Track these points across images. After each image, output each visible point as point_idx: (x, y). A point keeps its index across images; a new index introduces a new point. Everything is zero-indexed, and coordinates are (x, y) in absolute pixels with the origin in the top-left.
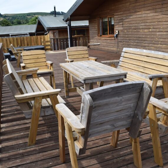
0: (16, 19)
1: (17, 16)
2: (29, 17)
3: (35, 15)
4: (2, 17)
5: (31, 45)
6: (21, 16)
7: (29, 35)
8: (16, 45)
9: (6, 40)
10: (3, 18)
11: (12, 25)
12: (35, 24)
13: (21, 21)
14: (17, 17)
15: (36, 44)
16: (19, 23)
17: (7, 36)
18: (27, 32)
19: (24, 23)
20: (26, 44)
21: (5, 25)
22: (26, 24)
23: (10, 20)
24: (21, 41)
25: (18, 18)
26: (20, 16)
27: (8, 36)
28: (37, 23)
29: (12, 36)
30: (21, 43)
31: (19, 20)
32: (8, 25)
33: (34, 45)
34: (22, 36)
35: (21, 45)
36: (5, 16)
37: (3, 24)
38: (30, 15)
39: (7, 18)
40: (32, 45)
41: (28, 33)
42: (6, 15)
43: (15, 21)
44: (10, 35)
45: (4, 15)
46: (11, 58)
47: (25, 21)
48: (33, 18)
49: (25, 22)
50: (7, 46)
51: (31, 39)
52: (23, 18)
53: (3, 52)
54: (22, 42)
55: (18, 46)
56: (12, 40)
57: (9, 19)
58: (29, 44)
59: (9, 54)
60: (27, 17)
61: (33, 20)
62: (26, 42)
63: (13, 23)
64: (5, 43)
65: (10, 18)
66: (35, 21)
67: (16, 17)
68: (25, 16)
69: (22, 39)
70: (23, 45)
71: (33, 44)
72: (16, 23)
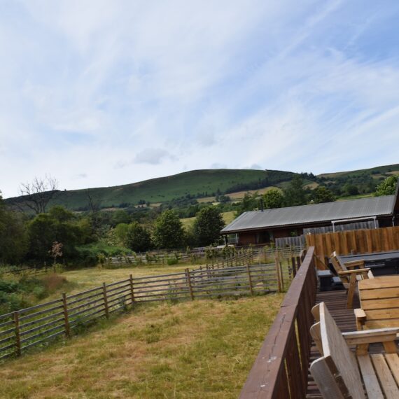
0: (346, 184)
1: (349, 177)
2: (375, 177)
3: (390, 171)
4: (315, 181)
5: (382, 248)
6: (359, 177)
7: (376, 223)
8: (345, 249)
9: (324, 239)
10: (318, 183)
11: (337, 199)
12: (391, 194)
13: (358, 187)
14: (349, 180)
15: (394, 247)
16: (354, 193)
17: (325, 226)
18: (374, 213)
19: (364, 192)
20: (369, 246)
21: (321, 200)
22: (369, 192)
23: (332, 186)
24: (357, 241)
25: (351, 182)
26: (354, 177)
27: (329, 225)
28: (396, 191)
29: (336, 224)
30: (357, 244)
31: (353, 185)
32: (328, 200)
33: (390, 249)
34: (361, 223)
35: (358, 251)
36: (322, 179)
37: (318, 197)
38: (378, 173)
39: (327, 183)
40: (385, 250)
41: (375, 218)
42: (324, 176)
43: (343, 188)
44: (333, 222)
45: (320, 177)
46: (333, 282)
47: (369, 186)
48: (387, 180)
49: (368, 189)
50: (326, 252)
51: (381, 234)
52: (362, 180)
53: (316, 268)
54: (360, 241)
55: (349, 251)
56: (338, 239)
57: (330, 185)
58: (378, 247)
59: (328, 272)
60: (372, 178)
61: (388, 185)
62: (370, 241)
63: (339, 194)
64: (322, 246)
65: (334, 182)
66: (392, 186)
67: (346, 179)
68: (366, 174)
69: (360, 235)
70: (362, 248)
71: (387, 246)
72: (347, 193)
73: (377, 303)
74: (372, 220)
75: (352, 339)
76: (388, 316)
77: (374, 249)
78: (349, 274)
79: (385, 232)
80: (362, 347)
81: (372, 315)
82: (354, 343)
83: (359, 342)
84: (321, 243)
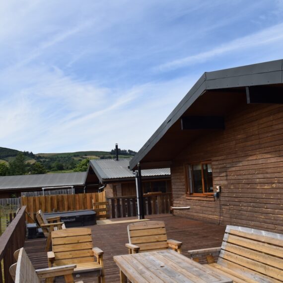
0: (55, 162)
1: (58, 157)
2: (76, 159)
3: (86, 155)
4: (33, 158)
5: (75, 208)
6: (65, 158)
7: (73, 190)
8: (49, 208)
9: (34, 200)
10: (35, 160)
11: (48, 172)
12: (85, 171)
13: (64, 164)
14: (58, 159)
15: (83, 207)
16: (60, 168)
17: (37, 191)
18: (72, 184)
19: (67, 169)
20: (66, 207)
21: (36, 172)
22: (71, 169)
23: (46, 163)
24: (58, 202)
25: (59, 161)
26: (62, 157)
27: (39, 191)
28: (88, 170)
29: (45, 190)
30: (58, 205)
31: (60, 163)
32: (41, 172)
33: (80, 209)
34: (63, 190)
35: (58, 209)
36: (39, 157)
37: (35, 170)
38: (78, 156)
39: (42, 160)
40: (76, 209)
41: (72, 187)
42: (41, 155)
43: (53, 165)
44: (43, 189)
45: (38, 156)
46: (38, 232)
47: (71, 165)
48: (84, 161)
49: (70, 166)
50: (35, 211)
51: (75, 197)
52: (67, 160)
53: (26, 222)
54: (60, 203)
55: (52, 210)
56: (44, 201)
57: (44, 162)
58: (72, 207)
59: (34, 225)
60: (74, 159)
61: (83, 165)
62: (67, 204)
63: (51, 169)
64: (32, 206)
65: (47, 160)
66: (86, 165)
67: (56, 158)
68: (70, 156)
69: (60, 199)
70: (61, 208)
71: (78, 207)
72: (55, 168)
73: (64, 247)
74: (70, 188)
75: (43, 274)
76: (71, 256)
77: (69, 208)
78: (49, 226)
79: (77, 197)
80: (49, 279)
81: (59, 256)
82: (44, 277)
83: (48, 276)
84: (32, 203)
